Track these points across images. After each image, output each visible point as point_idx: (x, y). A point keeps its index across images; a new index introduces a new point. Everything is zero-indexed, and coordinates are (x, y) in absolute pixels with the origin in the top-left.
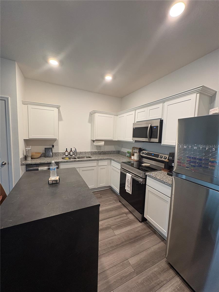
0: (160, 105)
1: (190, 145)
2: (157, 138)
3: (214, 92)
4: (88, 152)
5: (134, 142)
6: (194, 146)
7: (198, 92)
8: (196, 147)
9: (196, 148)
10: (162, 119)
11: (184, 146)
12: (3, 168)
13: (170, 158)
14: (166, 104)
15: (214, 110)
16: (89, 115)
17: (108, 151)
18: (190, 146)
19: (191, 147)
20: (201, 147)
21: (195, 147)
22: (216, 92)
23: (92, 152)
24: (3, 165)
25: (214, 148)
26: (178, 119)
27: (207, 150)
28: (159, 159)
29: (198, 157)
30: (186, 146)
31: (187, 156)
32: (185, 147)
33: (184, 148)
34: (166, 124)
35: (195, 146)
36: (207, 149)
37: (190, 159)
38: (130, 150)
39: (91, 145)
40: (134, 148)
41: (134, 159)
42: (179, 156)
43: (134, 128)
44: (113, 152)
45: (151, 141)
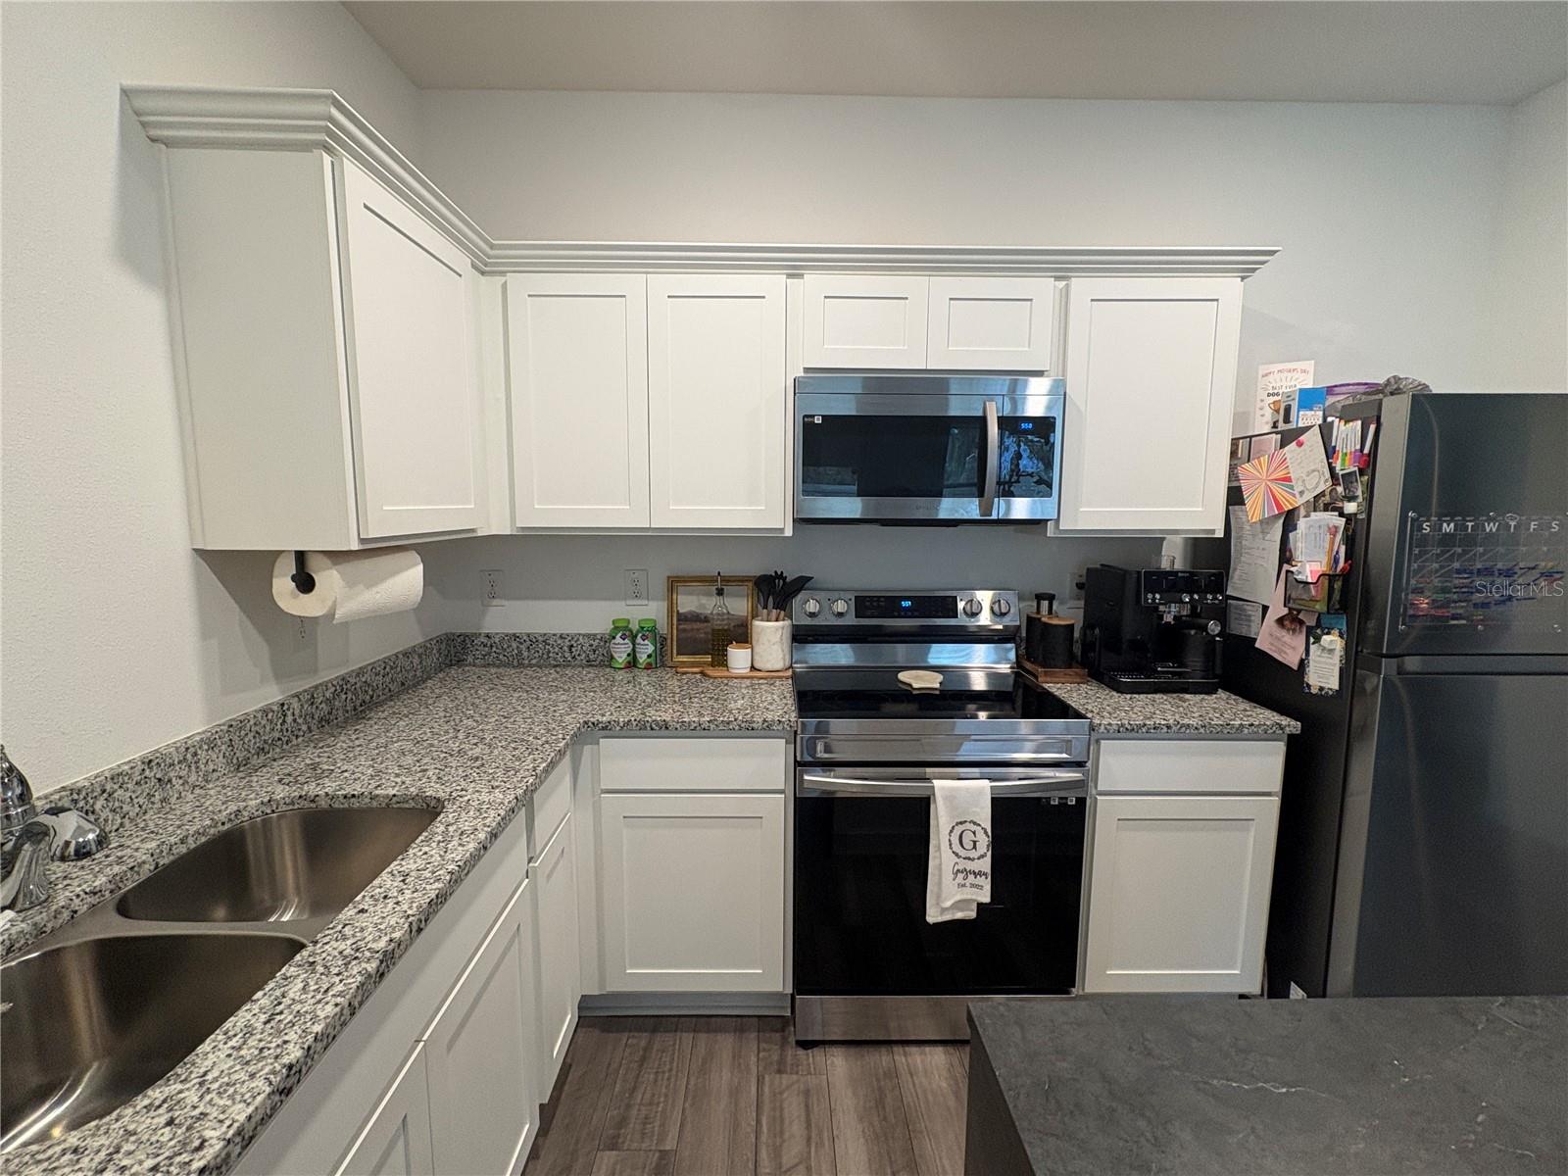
0: (1041, 287)
1: (1472, 518)
5: (789, 532)
6: (1486, 521)
8: (1494, 524)
9: (1494, 530)
11: (1445, 525)
13: (1154, 599)
14: (1083, 287)
18: (1470, 521)
19: (1472, 526)
20: (1513, 524)
21: (1492, 524)
25: (1555, 520)
27: (1532, 530)
29: (1500, 565)
30: (1452, 525)
31: (1456, 565)
32: (1448, 528)
33: (1446, 534)
34: (1082, 407)
35: (1490, 520)
36: (1532, 527)
37: (1469, 580)
38: (623, 603)
39: (206, 632)
40: (721, 584)
41: (753, 668)
42: (1416, 572)
43: (818, 420)
44: (420, 656)
45: (994, 517)
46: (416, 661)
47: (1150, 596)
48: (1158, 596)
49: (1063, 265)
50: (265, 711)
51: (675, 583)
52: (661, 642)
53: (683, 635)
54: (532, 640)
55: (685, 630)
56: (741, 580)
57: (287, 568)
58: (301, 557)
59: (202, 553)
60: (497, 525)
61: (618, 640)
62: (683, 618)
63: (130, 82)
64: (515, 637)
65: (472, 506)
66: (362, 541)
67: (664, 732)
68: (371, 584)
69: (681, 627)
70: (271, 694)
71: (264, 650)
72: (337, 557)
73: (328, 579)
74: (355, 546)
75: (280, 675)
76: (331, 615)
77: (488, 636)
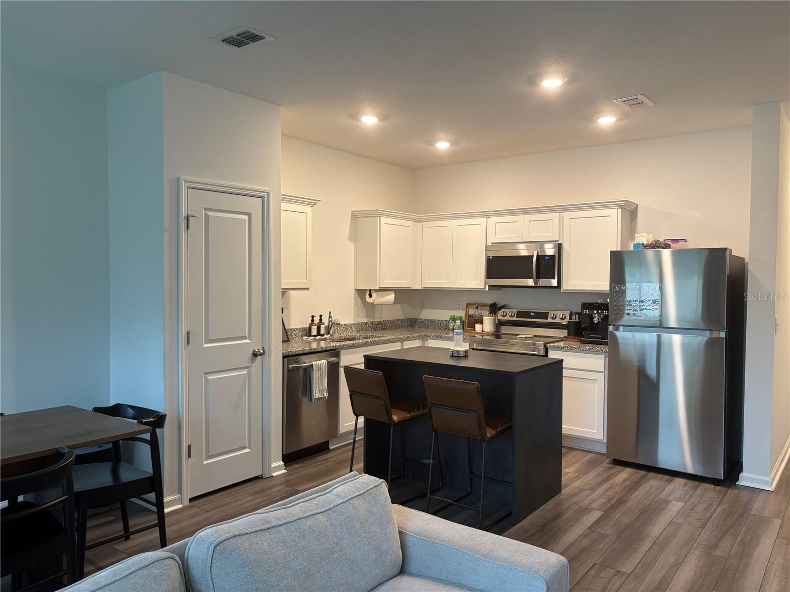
0: (555, 216)
2: (555, 279)
3: (635, 206)
4: (350, 326)
5: (487, 289)
7: (619, 207)
10: (559, 242)
11: (622, 287)
12: (255, 363)
13: (586, 312)
14: (567, 215)
15: (642, 236)
16: (351, 220)
17: (391, 321)
22: (638, 205)
23: (359, 323)
24: (255, 355)
26: (611, 251)
28: (550, 320)
30: (624, 287)
33: (623, 290)
34: (569, 251)
38: (455, 311)
39: (355, 305)
40: (478, 306)
41: (483, 331)
42: (615, 301)
43: (491, 258)
44: (401, 321)
45: (538, 285)
46: (400, 323)
47: (585, 311)
48: (587, 311)
49: (561, 209)
50: (363, 323)
51: (469, 305)
52: (463, 323)
53: (470, 322)
54: (431, 321)
55: (470, 320)
56: (485, 305)
57: (368, 292)
58: (370, 290)
59: (355, 289)
60: (418, 286)
61: (450, 321)
62: (470, 316)
63: (353, 210)
64: (427, 320)
65: (409, 281)
66: (380, 288)
67: (441, 338)
68: (382, 297)
69: (469, 319)
70: (365, 320)
71: (365, 311)
72: (376, 291)
73: (374, 295)
74: (378, 289)
75: (367, 316)
76: (374, 303)
77: (421, 319)
